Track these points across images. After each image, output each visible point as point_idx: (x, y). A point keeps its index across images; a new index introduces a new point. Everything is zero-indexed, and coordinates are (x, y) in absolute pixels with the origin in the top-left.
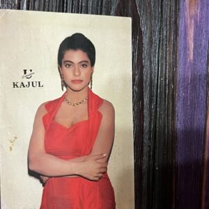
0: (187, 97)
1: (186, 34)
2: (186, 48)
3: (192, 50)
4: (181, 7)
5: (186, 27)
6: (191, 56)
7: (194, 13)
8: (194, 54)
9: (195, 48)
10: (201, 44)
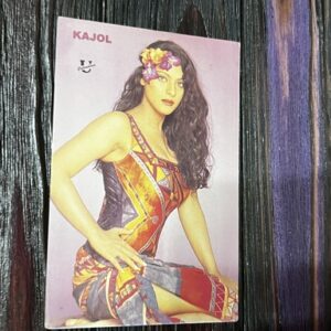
0: (284, 152)
1: (277, 63)
2: (278, 82)
3: (287, 84)
4: (269, 26)
5: (276, 52)
6: (287, 93)
7: (286, 32)
8: (290, 89)
9: (291, 80)
10: (299, 74)
